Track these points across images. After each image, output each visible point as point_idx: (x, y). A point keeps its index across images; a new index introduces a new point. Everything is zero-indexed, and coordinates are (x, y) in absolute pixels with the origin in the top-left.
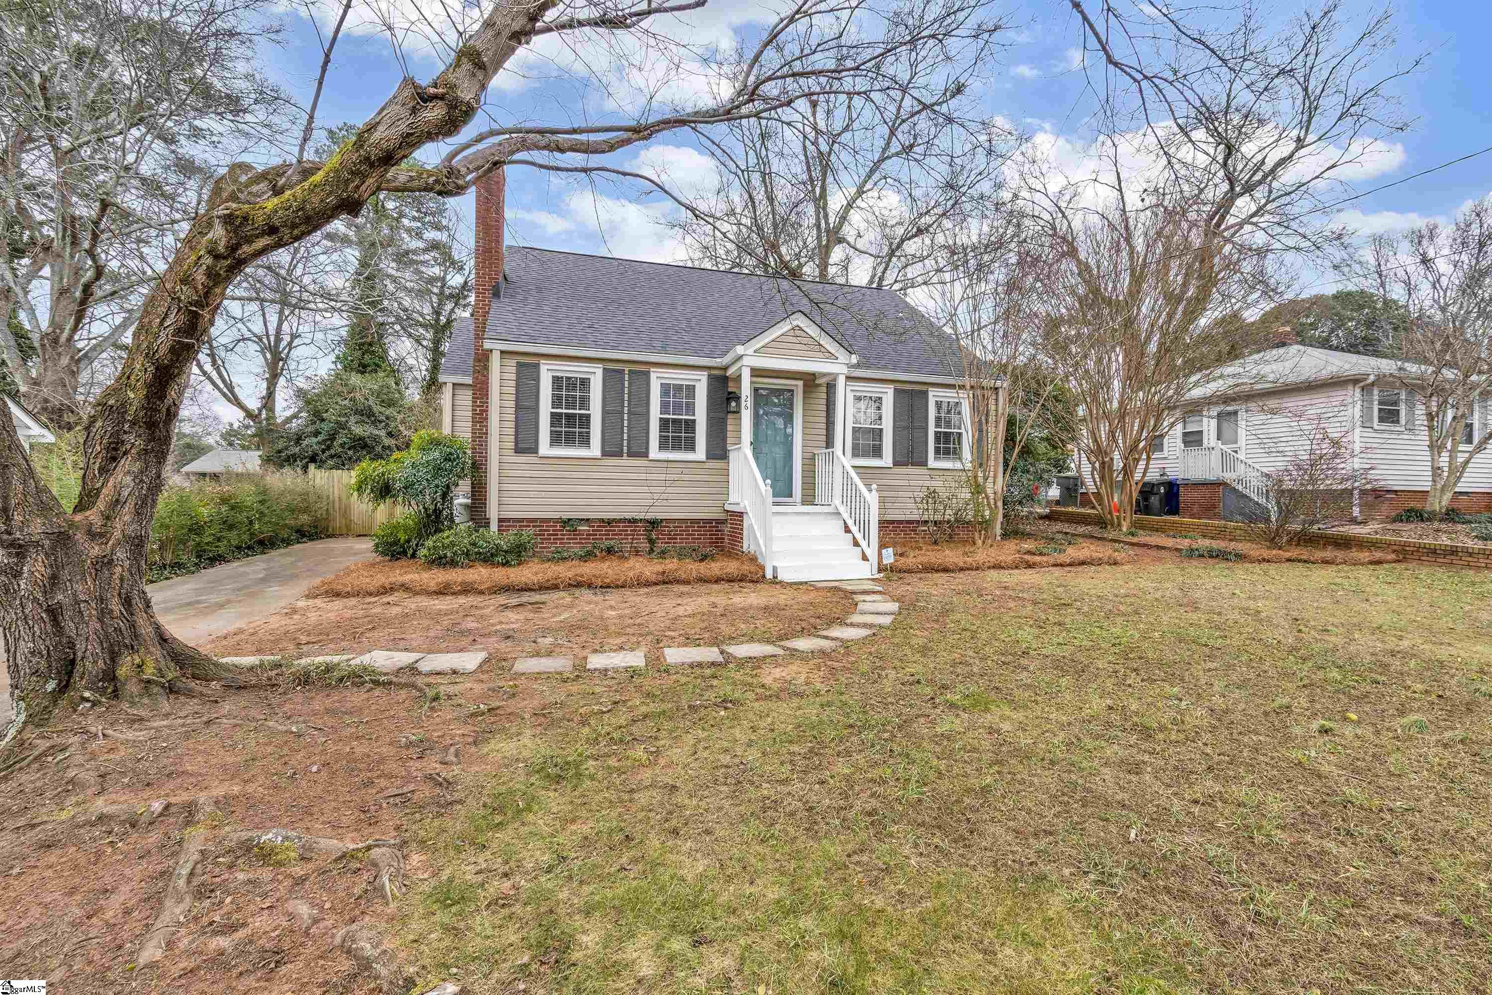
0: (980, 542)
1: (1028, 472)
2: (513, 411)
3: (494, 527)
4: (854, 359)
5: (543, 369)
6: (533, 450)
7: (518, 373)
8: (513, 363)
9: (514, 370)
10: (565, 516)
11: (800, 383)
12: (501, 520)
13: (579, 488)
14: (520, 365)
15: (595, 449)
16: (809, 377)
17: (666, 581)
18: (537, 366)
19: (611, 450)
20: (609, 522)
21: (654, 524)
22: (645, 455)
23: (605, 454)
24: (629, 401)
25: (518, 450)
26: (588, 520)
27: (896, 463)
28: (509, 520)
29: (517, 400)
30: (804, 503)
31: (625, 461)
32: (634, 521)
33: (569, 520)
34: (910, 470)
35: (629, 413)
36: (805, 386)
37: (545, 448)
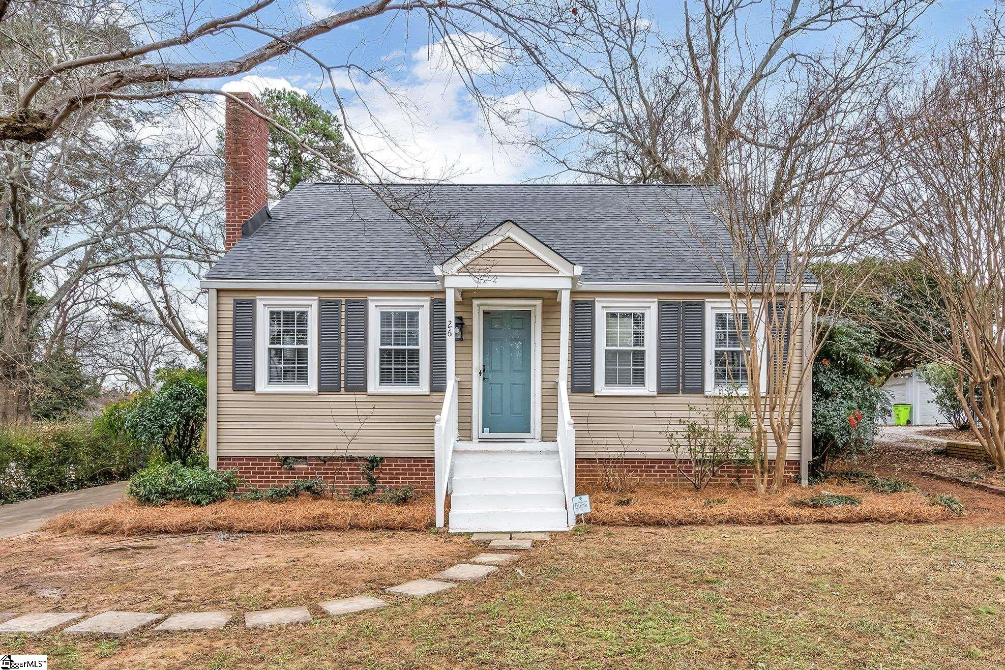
0: (762, 488)
1: (851, 398)
2: (231, 349)
3: (213, 465)
4: (578, 270)
5: (260, 305)
6: (250, 387)
7: (235, 311)
8: (230, 300)
9: (231, 307)
10: (282, 454)
11: (539, 303)
12: (220, 458)
13: (297, 425)
14: (237, 303)
15: (312, 386)
16: (549, 295)
17: (319, 526)
18: (253, 302)
19: (327, 385)
20: (325, 460)
21: (373, 463)
22: (364, 389)
23: (322, 389)
24: (346, 332)
25: (236, 388)
26: (305, 458)
27: (661, 392)
28: (229, 458)
29: (234, 339)
30: (543, 439)
31: (343, 396)
32: (352, 459)
33: (287, 458)
34: (681, 398)
35: (347, 346)
36: (543, 305)
37: (262, 385)
